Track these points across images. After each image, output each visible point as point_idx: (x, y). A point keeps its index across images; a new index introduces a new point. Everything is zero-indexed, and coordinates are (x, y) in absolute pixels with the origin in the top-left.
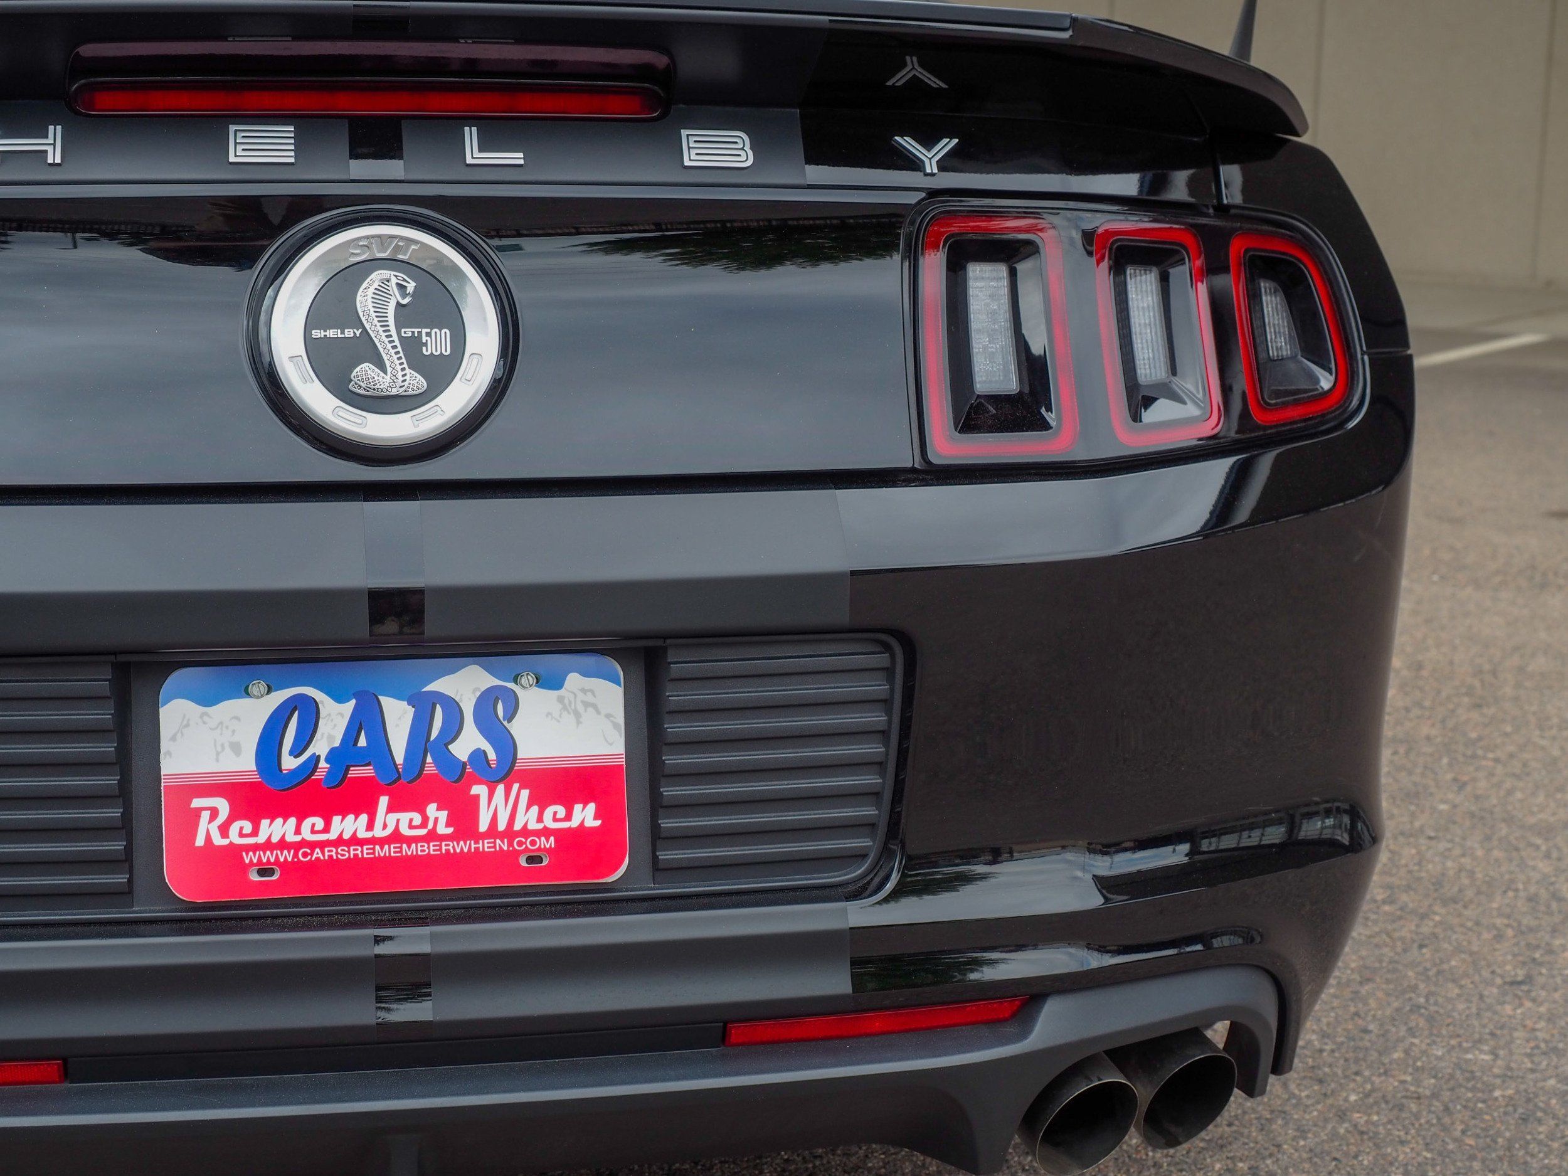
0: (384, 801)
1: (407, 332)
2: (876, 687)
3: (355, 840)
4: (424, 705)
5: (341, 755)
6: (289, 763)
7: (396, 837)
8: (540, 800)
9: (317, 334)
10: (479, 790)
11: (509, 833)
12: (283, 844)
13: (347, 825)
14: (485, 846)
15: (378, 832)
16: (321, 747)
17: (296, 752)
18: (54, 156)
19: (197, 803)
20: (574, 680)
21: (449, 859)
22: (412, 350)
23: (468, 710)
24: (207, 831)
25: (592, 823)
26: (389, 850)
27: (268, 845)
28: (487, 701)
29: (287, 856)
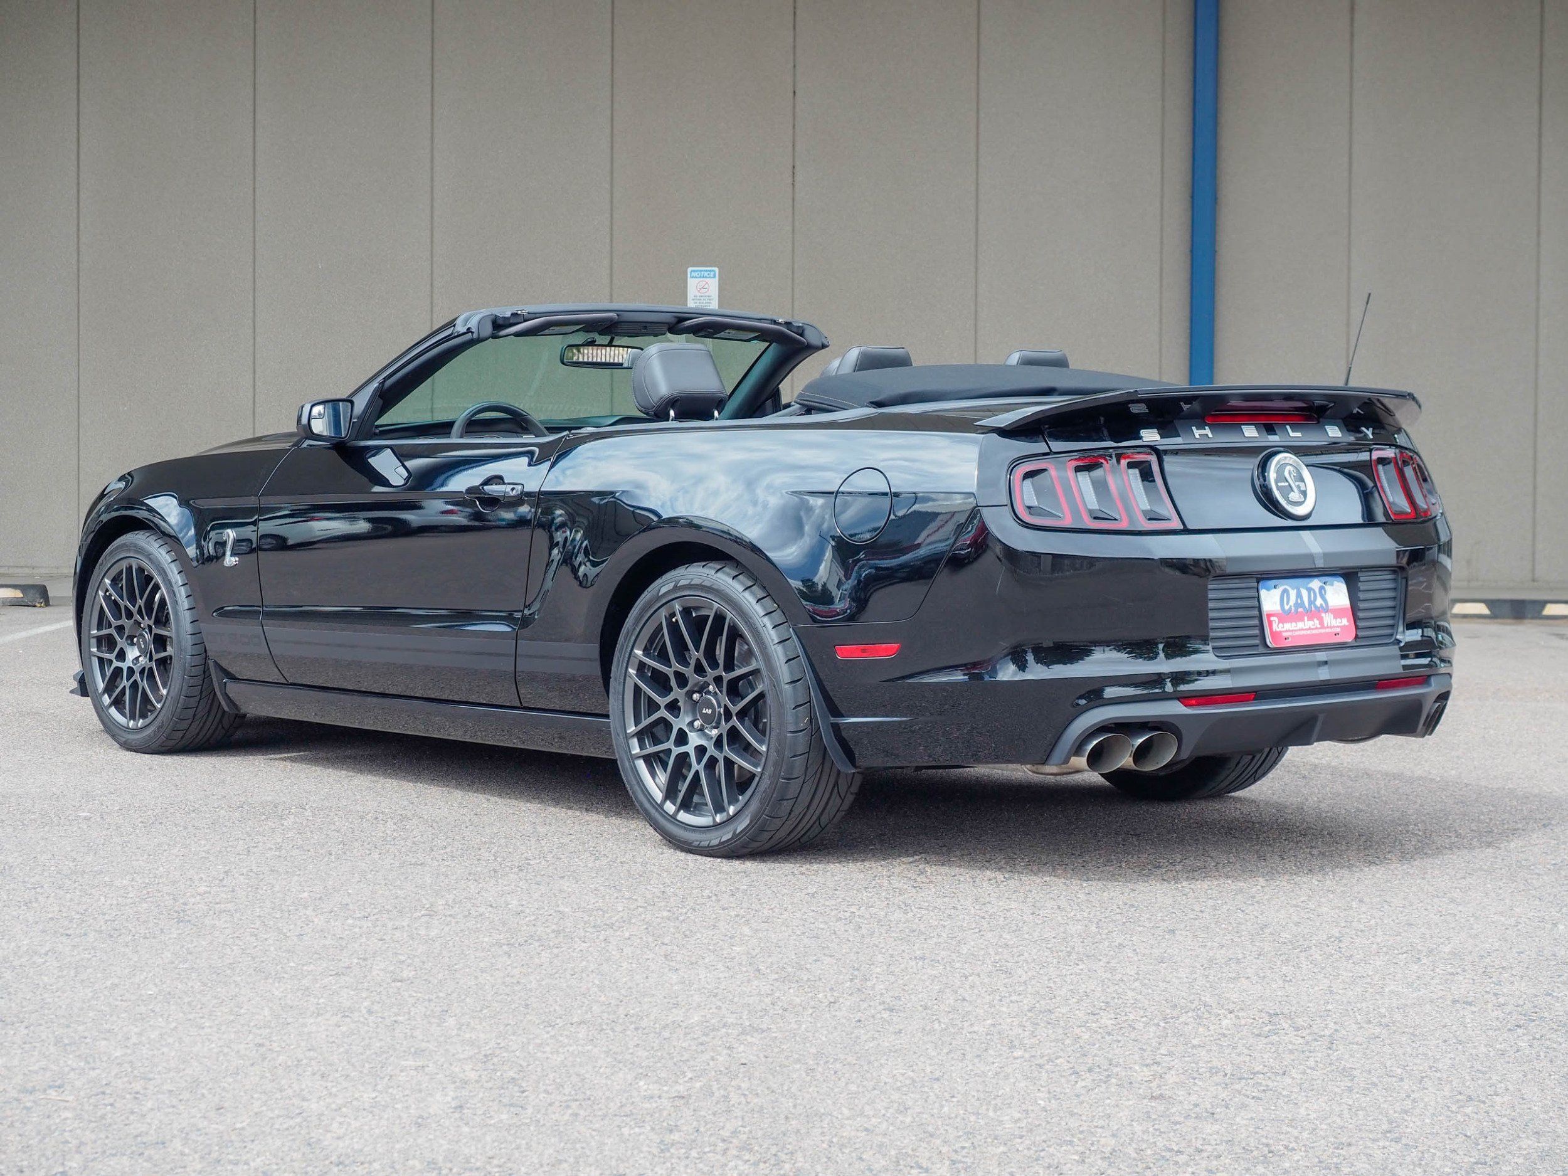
0: (1306, 618)
1: (1297, 483)
2: (1391, 585)
3: (1302, 630)
4: (1309, 590)
5: (1297, 605)
6: (1287, 607)
7: (1310, 629)
8: (1335, 617)
9: (1280, 484)
10: (1323, 615)
11: (1331, 627)
12: (1289, 631)
13: (1300, 625)
14: (1328, 630)
15: (1307, 627)
16: (1292, 603)
17: (1287, 604)
18: (1210, 435)
19: (1272, 619)
20: (1336, 583)
21: (1320, 634)
22: (1298, 487)
23: (1317, 591)
24: (1275, 627)
25: (1347, 624)
26: (1309, 632)
27: (1286, 631)
28: (1321, 588)
29: (1290, 634)
